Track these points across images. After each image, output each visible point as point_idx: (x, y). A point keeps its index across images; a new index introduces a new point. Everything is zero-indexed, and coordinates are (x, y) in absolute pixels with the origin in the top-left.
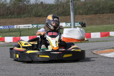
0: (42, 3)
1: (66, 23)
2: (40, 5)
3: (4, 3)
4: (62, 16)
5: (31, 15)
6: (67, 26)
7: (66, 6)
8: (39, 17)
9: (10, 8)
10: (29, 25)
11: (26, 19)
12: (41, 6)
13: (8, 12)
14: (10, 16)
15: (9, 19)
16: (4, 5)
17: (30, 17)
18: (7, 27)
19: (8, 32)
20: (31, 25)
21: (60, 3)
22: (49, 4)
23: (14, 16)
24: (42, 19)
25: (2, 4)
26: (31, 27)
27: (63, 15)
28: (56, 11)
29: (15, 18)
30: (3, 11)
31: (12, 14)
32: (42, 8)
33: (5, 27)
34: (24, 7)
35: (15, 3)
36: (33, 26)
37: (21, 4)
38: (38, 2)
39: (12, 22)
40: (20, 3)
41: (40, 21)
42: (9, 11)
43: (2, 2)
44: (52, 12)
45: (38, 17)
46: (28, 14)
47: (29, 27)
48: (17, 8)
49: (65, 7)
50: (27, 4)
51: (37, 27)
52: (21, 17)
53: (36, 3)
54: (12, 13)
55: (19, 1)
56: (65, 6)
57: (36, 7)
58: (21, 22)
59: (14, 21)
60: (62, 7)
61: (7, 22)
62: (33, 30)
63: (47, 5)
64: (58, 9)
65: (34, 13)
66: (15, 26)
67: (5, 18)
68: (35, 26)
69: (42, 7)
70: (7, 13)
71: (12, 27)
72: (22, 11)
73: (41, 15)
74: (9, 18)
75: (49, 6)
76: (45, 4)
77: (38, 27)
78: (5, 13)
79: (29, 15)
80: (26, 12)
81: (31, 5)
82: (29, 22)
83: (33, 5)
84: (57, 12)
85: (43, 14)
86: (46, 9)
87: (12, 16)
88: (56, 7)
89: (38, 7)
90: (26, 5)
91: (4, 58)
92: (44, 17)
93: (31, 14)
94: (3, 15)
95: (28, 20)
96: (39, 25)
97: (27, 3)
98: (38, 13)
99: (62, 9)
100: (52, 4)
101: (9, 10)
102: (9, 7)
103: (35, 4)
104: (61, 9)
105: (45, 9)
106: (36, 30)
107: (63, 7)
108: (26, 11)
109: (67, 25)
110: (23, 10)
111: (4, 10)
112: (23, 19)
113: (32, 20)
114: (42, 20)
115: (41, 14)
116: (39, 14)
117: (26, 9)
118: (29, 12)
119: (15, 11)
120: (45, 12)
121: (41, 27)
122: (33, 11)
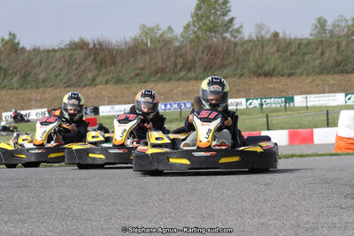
0: (276, 35)
1: (346, 96)
2: (271, 43)
3: (165, 36)
4: (336, 73)
5: (245, 71)
6: (349, 103)
7: (346, 46)
8: (268, 78)
9: (184, 51)
10: (239, 100)
12: (273, 44)
13: (178, 61)
14: (182, 74)
15: (180, 82)
16: (164, 43)
17: (242, 75)
18: (175, 106)
19: (177, 120)
20: (243, 100)
21: (328, 35)
22: (295, 39)
23: (193, 75)
24: (276, 83)
25: (162, 39)
26: (244, 107)
27: (336, 70)
28: (317, 59)
30: (162, 59)
31: (189, 69)
32: (278, 51)
33: (169, 106)
34: (225, 48)
35: (197, 37)
36: (250, 104)
37: (214, 39)
38: (263, 32)
39: (189, 92)
40: (211, 37)
41: (270, 88)
42: (182, 60)
43: (161, 32)
44: (304, 61)
45: (266, 76)
46: (236, 69)
47: (239, 107)
48: (203, 52)
49: (343, 47)
50: (233, 39)
51: (261, 105)
53: (258, 38)
55: (210, 31)
56: (344, 44)
57: (260, 47)
59: (195, 88)
60: (335, 47)
61: (175, 91)
62: (250, 114)
63: (289, 43)
64: (323, 54)
65: (252, 64)
67: (170, 80)
68: (256, 103)
69: (275, 48)
70: (176, 65)
71: (188, 106)
72: (219, 60)
73: (274, 70)
74: (179, 80)
75: (297, 44)
76: (285, 40)
77: (264, 106)
78: (168, 64)
79: (239, 70)
80: (230, 63)
81: (244, 43)
82: (238, 91)
83: (250, 41)
84: (321, 64)
85: (279, 68)
86: (288, 53)
87: (187, 73)
88: (317, 49)
89: (266, 48)
90: (230, 42)
91: (167, 197)
92: (282, 75)
93: (243, 68)
94: (163, 70)
95: (235, 86)
96: (268, 101)
97: (233, 36)
98: (263, 65)
99: (335, 53)
100: (307, 39)
101: (181, 56)
102: (180, 48)
103: (255, 39)
104: (331, 55)
105: (284, 53)
106: (257, 116)
107: (338, 48)
108: (231, 60)
109: (349, 99)
110: (221, 56)
111: (165, 58)
113: (248, 84)
114: (276, 85)
115: (272, 67)
116: (267, 68)
117: (229, 54)
118: (238, 61)
119: (197, 59)
120: (286, 61)
121: (274, 106)
122: (251, 59)
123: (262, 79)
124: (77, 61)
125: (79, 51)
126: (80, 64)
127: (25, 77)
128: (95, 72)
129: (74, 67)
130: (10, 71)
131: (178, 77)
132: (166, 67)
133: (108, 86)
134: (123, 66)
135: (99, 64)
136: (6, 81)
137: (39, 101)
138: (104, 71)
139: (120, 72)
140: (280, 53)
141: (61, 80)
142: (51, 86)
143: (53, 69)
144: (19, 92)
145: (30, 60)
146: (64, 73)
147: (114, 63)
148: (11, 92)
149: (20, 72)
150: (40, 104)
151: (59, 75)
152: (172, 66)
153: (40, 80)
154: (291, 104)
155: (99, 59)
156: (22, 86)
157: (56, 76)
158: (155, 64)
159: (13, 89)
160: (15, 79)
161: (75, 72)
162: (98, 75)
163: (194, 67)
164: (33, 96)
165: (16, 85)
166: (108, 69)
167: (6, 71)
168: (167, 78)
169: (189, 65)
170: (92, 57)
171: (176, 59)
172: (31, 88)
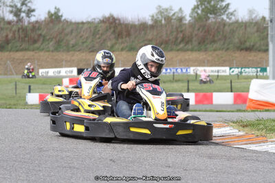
2: (253, 25)
5: (231, 45)
8: (248, 52)
9: (184, 28)
10: (224, 68)
11: (217, 55)
13: (179, 36)
14: (181, 45)
15: (180, 52)
17: (228, 49)
20: (227, 69)
23: (190, 47)
24: (255, 56)
26: (228, 74)
29: (192, 50)
30: (167, 34)
31: (187, 43)
32: (257, 31)
34: (216, 27)
36: (233, 72)
39: (186, 60)
41: (249, 61)
42: (181, 35)
45: (246, 50)
46: (224, 44)
47: (224, 74)
48: (199, 29)
51: (241, 73)
52: (206, 50)
54: (186, 40)
57: (243, 27)
58: (206, 61)
59: (191, 57)
61: (175, 59)
65: (237, 40)
66: (192, 69)
67: (171, 50)
68: (236, 71)
69: (256, 27)
70: (177, 38)
71: (184, 71)
72: (211, 37)
73: (253, 46)
74: (178, 50)
77: (244, 74)
78: (171, 38)
79: (226, 45)
80: (220, 39)
82: (225, 61)
83: (236, 22)
85: (258, 45)
87: (185, 45)
89: (248, 29)
92: (259, 51)
93: (228, 45)
94: (167, 42)
95: (222, 57)
96: (247, 70)
98: (245, 41)
101: (181, 31)
103: (240, 21)
105: (263, 33)
108: (220, 37)
110: (213, 34)
111: (169, 32)
112: (210, 53)
113: (232, 57)
114: (255, 58)
115: (252, 44)
116: (248, 44)
117: (219, 32)
118: (225, 37)
119: (194, 35)
120: (263, 39)
121: (251, 74)
122: (236, 37)
123: (244, 53)
124: (100, 32)
125: (103, 25)
126: (102, 34)
127: (59, 43)
128: (114, 41)
129: (98, 36)
130: (48, 37)
131: (178, 48)
132: (169, 40)
133: (123, 53)
134: (135, 38)
135: (117, 35)
136: (44, 44)
137: (69, 61)
138: (120, 40)
139: (133, 42)
140: (258, 33)
141: (87, 46)
142: (79, 51)
143: (81, 37)
144: (54, 54)
145: (63, 30)
146: (89, 40)
147: (129, 35)
148: (47, 53)
149: (55, 38)
150: (69, 63)
151: (85, 42)
152: (174, 40)
153: (71, 46)
154: (265, 73)
155: (117, 31)
156: (56, 49)
157: (83, 43)
158: (160, 37)
159: (49, 51)
160: (51, 44)
161: (98, 40)
162: (116, 44)
163: (191, 41)
164: (64, 58)
165: (51, 49)
166: (124, 40)
167: (44, 37)
168: (169, 49)
169: (187, 39)
170: (112, 30)
171: (177, 34)
172: (63, 51)
